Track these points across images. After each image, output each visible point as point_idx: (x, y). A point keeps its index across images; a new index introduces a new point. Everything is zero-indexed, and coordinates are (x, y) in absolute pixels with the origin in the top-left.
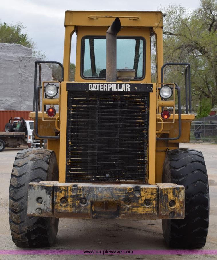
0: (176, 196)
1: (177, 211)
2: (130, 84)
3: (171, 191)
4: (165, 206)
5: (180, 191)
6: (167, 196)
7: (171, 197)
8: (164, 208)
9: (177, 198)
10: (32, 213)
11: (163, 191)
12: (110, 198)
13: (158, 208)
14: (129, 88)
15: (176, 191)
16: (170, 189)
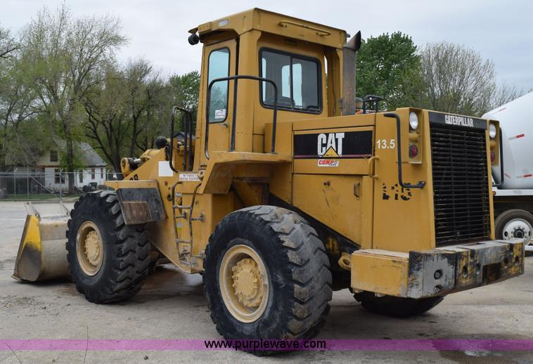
10: (429, 295)
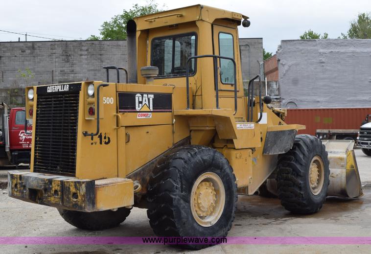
0: (77, 189)
1: (79, 203)
2: (69, 84)
3: (73, 184)
4: (68, 198)
5: (81, 185)
6: (69, 188)
7: (73, 190)
8: (66, 200)
9: (78, 191)
11: (66, 184)
12: (37, 187)
13: (62, 199)
14: (68, 88)
15: (78, 185)
16: (72, 182)
